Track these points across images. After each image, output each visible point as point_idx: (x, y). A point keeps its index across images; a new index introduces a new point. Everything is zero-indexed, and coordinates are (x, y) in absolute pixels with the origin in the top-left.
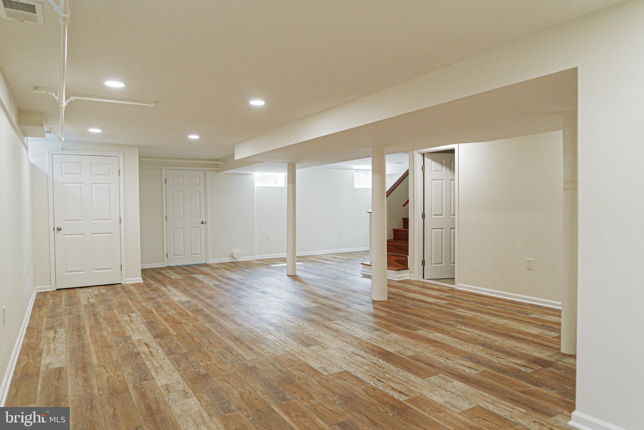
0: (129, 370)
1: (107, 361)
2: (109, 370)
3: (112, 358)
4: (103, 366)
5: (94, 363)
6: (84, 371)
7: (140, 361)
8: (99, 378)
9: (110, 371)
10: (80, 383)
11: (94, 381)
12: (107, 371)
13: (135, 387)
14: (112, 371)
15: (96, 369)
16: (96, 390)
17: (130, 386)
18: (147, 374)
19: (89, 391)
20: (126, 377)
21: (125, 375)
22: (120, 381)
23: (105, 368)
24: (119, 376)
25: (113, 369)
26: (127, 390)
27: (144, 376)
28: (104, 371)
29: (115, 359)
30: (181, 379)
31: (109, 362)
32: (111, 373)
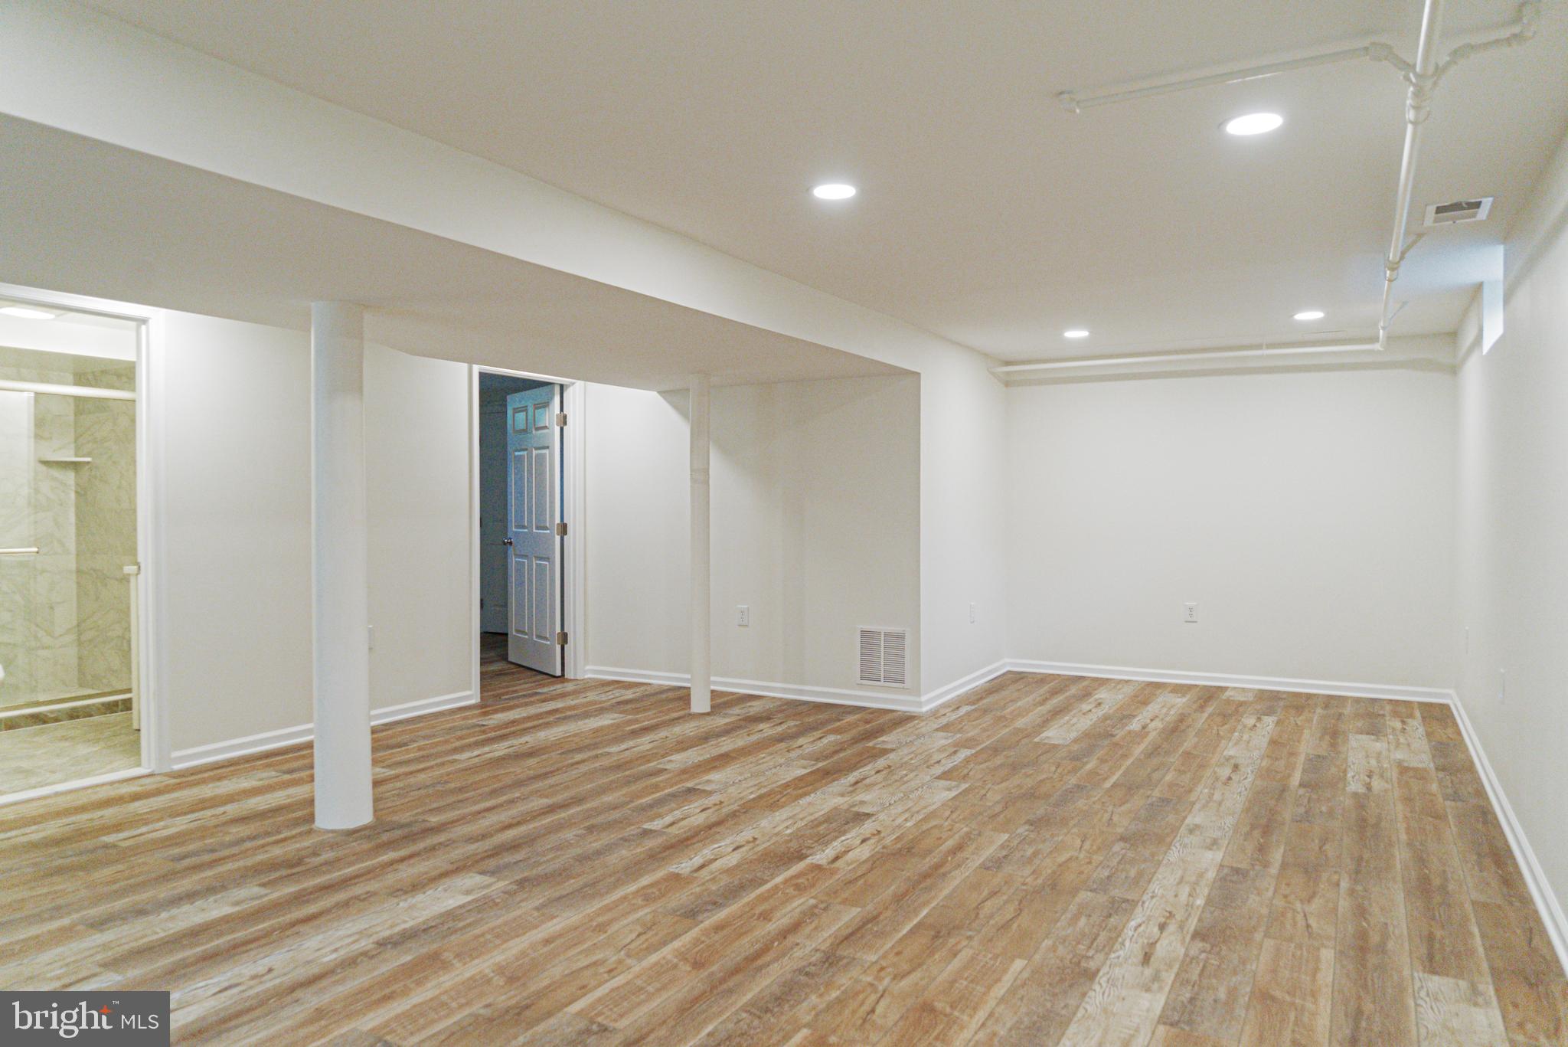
0: (1253, 900)
1: (1293, 945)
2: (1300, 917)
3: (1278, 949)
4: (1310, 935)
5: (1333, 951)
6: (1362, 935)
7: (1212, 913)
8: (1331, 905)
9: (1298, 913)
10: (1375, 910)
11: (1344, 904)
12: (1305, 916)
13: (1266, 865)
14: (1294, 910)
15: (1331, 930)
16: (1345, 884)
17: (1274, 870)
18: (1224, 879)
19: (1359, 888)
20: (1272, 889)
21: (1270, 893)
22: (1288, 885)
23: (1308, 926)
24: (1285, 897)
25: (1289, 915)
26: (1284, 866)
27: (1235, 878)
28: (1312, 922)
29: (1269, 943)
30: (1174, 848)
31: (1290, 939)
32: (1299, 910)
